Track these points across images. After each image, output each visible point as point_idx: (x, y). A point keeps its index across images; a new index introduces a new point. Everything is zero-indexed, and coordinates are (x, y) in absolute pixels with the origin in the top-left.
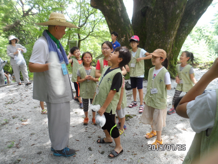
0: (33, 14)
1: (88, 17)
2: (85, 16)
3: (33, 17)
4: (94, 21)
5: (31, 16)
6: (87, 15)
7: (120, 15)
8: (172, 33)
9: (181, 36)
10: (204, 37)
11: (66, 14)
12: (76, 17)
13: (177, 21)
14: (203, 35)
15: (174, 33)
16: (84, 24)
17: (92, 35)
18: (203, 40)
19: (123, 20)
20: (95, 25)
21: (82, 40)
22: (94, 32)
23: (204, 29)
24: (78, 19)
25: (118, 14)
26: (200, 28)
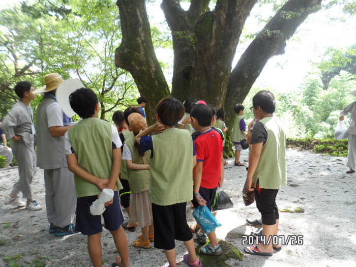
0: (32, 74)
1: (117, 78)
2: (113, 77)
3: (32, 78)
4: (126, 84)
5: (28, 76)
6: (116, 76)
7: (153, 77)
8: (218, 99)
9: (233, 103)
10: (290, 107)
11: (84, 74)
12: (99, 78)
13: (222, 85)
14: (289, 104)
15: (220, 98)
16: (111, 88)
17: (122, 104)
18: (289, 111)
19: (158, 82)
20: (126, 90)
21: (107, 111)
22: (125, 100)
23: (289, 96)
24: (102, 80)
25: (150, 76)
26: (284, 96)
